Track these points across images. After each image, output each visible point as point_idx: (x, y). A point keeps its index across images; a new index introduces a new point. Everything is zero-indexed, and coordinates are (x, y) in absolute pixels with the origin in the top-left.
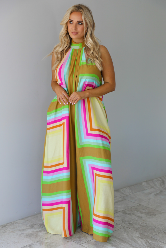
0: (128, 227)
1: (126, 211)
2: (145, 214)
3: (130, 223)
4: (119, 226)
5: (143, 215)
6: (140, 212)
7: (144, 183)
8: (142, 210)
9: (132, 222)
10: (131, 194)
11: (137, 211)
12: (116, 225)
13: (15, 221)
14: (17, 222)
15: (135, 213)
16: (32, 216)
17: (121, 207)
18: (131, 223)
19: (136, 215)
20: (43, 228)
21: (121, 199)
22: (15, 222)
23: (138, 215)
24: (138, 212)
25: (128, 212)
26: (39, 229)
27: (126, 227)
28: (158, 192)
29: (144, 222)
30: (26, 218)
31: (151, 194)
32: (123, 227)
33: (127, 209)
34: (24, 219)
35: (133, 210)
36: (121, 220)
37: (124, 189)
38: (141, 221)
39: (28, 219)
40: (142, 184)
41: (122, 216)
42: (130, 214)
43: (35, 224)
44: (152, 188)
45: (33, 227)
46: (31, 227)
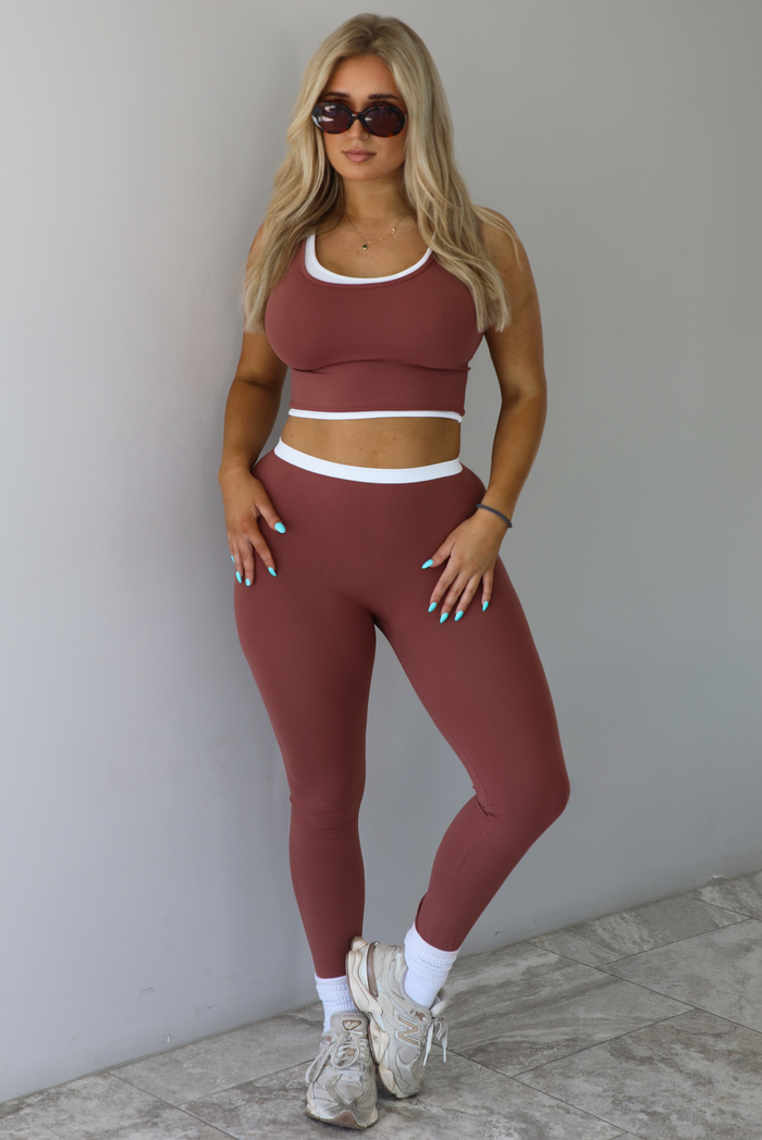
0: (643, 1132)
1: (630, 1041)
2: (729, 1064)
3: (653, 1109)
4: (599, 1128)
5: (719, 1070)
6: (701, 1052)
7: (710, 888)
8: (710, 1041)
9: (663, 1107)
10: (646, 947)
11: (687, 1046)
12: (579, 1120)
13: (65, 1084)
14: (72, 1092)
15: (677, 1055)
16: (148, 1057)
17: (603, 1019)
18: (659, 1109)
19: (679, 1069)
20: (208, 1127)
21: (599, 976)
22: (64, 1089)
23: (692, 1066)
24: (693, 1053)
25: (641, 1051)
26: (189, 1133)
27: (634, 1130)
29: (723, 1108)
30: (118, 1067)
31: (748, 950)
32: (616, 1133)
33: (632, 1034)
34: (110, 1075)
35: (663, 1040)
36: (604, 1094)
37: (611, 919)
38: (711, 1102)
39: (132, 1071)
40: (703, 898)
41: (610, 1072)
42: (650, 1058)
43: (169, 1105)
44: (755, 922)
45: (155, 1120)
46: (147, 1122)
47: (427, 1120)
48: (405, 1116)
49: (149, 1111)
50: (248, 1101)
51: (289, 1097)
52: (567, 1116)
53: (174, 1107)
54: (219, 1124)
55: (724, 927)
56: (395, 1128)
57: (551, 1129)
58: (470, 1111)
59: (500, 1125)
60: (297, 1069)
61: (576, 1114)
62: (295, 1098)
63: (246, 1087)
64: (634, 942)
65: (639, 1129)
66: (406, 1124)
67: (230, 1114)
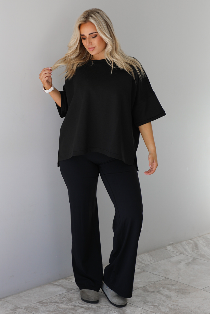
0: (152, 310)
1: (148, 287)
2: (175, 292)
3: (155, 305)
4: (140, 310)
5: (173, 294)
6: (168, 289)
7: (169, 246)
8: (170, 286)
9: (158, 304)
10: (152, 262)
11: (164, 288)
12: (134, 308)
15: (161, 290)
17: (140, 282)
18: (156, 305)
19: (162, 294)
20: (30, 313)
23: (165, 293)
24: (165, 290)
25: (151, 290)
27: (150, 310)
28: (190, 260)
29: (174, 304)
30: (4, 298)
31: (180, 262)
32: (145, 311)
33: (149, 285)
34: (2, 300)
35: (157, 287)
36: (141, 301)
37: (142, 255)
38: (171, 302)
39: (8, 299)
40: (167, 249)
41: (142, 295)
42: (154, 291)
43: (19, 307)
44: (182, 255)
45: (15, 312)
46: (13, 312)
47: (92, 309)
48: (86, 309)
49: (14, 309)
50: (41, 306)
51: (53, 304)
52: (131, 307)
53: (20, 308)
54: (33, 312)
55: (174, 256)
56: (83, 312)
57: (126, 310)
58: (104, 307)
59: (112, 310)
60: (55, 297)
61: (133, 306)
62: (55, 305)
63: (41, 302)
64: (148, 261)
65: (151, 310)
66: (86, 310)
67: (37, 309)
